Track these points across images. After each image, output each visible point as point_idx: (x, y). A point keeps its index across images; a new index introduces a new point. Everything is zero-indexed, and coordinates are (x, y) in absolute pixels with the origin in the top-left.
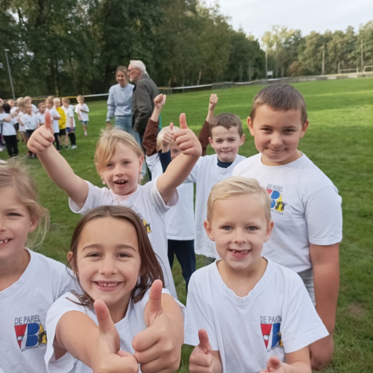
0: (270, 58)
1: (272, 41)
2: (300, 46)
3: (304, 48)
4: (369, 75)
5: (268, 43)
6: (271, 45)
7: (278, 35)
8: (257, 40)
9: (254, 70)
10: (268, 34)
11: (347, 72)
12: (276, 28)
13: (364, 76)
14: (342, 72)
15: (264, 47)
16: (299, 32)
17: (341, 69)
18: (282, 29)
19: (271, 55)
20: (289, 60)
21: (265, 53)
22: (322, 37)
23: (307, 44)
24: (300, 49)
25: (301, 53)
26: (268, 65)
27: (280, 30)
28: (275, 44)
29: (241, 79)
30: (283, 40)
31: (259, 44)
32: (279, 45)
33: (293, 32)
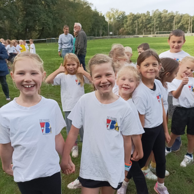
0: (110, 25)
1: (111, 16)
2: (125, 20)
3: (127, 21)
4: (158, 36)
5: (109, 17)
6: (110, 19)
7: (114, 14)
8: (104, 15)
9: (103, 31)
10: (109, 13)
11: (147, 34)
12: (113, 10)
13: (156, 36)
14: (145, 34)
15: (107, 20)
16: (124, 13)
17: (144, 32)
18: (116, 11)
19: (110, 23)
20: (119, 27)
21: (108, 23)
22: (135, 16)
23: (128, 19)
24: (125, 21)
25: (125, 23)
26: (109, 28)
27: (115, 11)
28: (113, 18)
29: (96, 35)
30: (117, 17)
31: (105, 18)
32: (114, 19)
33: (121, 12)
